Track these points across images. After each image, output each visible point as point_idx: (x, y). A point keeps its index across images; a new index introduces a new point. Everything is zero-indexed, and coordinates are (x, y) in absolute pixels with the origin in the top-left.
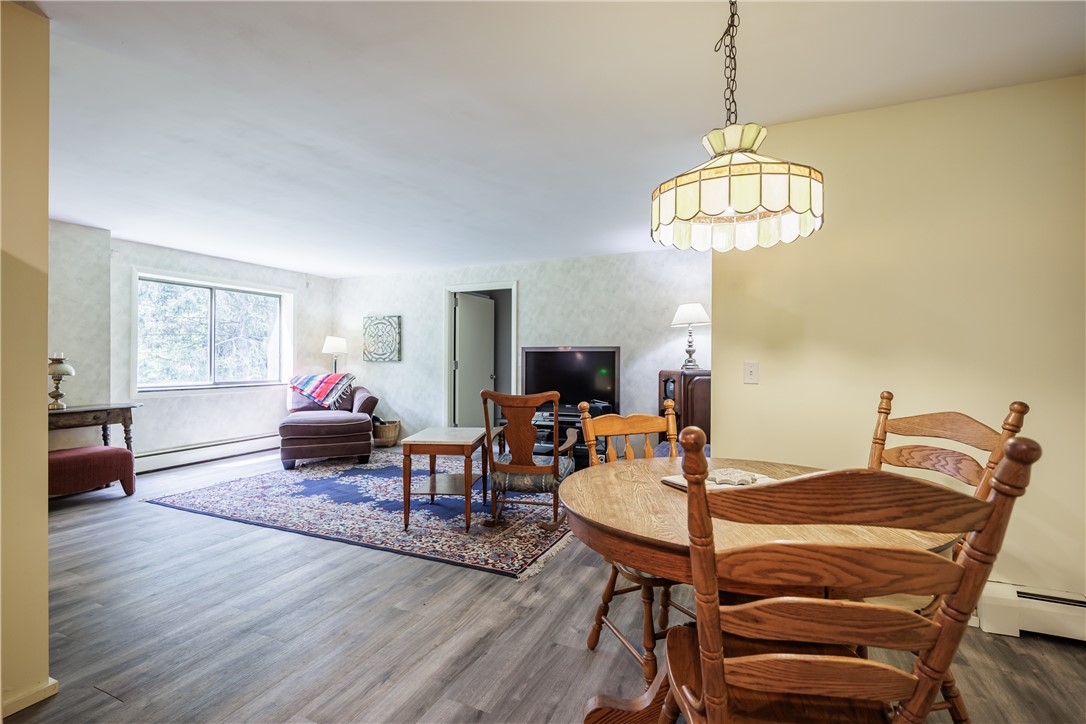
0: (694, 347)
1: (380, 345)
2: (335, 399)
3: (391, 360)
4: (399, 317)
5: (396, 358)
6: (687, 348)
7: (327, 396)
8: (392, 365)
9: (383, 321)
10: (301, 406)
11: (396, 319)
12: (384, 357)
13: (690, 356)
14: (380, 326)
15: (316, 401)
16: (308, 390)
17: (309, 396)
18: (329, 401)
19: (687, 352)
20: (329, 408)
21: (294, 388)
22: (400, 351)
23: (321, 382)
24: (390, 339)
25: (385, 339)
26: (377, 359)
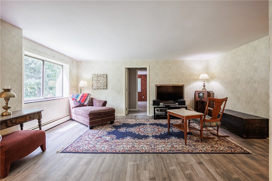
0: (205, 85)
1: (99, 84)
2: (87, 102)
3: (104, 89)
4: (106, 75)
5: (106, 88)
6: (203, 85)
7: (85, 101)
8: (104, 90)
9: (100, 76)
10: (77, 105)
11: (105, 75)
12: (100, 88)
13: (204, 87)
14: (99, 78)
15: (82, 103)
16: (78, 99)
17: (79, 102)
18: (86, 103)
19: (203, 86)
20: (86, 106)
21: (73, 99)
22: (107, 86)
23: (82, 96)
24: (103, 82)
25: (101, 82)
26: (98, 89)
